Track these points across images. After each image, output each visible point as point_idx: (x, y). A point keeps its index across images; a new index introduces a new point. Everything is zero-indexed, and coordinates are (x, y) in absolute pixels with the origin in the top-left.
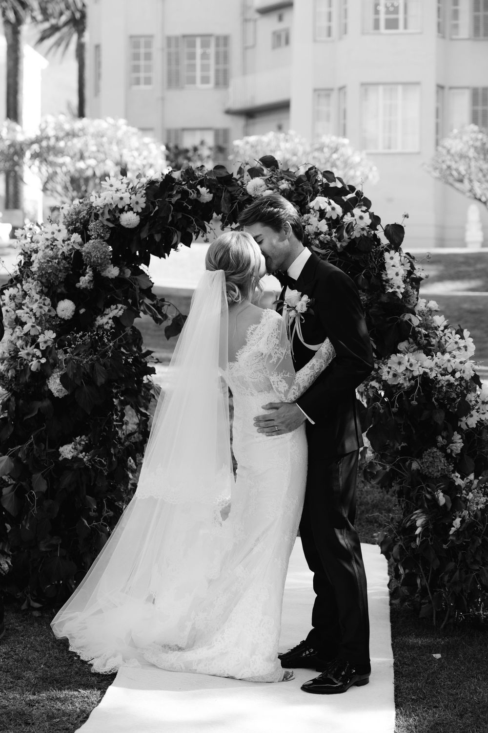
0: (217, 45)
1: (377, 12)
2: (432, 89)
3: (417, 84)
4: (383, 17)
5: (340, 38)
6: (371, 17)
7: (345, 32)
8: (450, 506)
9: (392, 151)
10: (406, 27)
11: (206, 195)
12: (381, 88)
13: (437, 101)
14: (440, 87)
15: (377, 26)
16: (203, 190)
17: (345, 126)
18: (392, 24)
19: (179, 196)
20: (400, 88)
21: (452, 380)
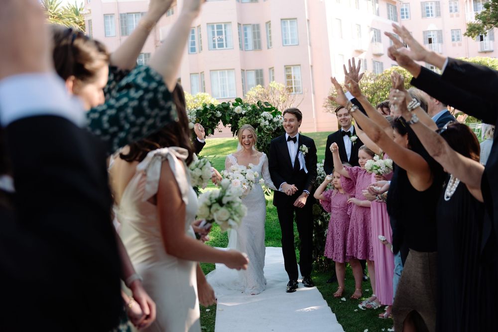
0: (145, 57)
1: (214, 41)
2: (240, 71)
3: (233, 69)
4: (217, 43)
5: (200, 52)
6: (212, 43)
7: (202, 50)
8: (323, 226)
9: (225, 97)
10: (226, 47)
11: (219, 114)
12: (218, 72)
13: (242, 76)
14: (243, 70)
15: (214, 47)
16: (218, 112)
17: (204, 88)
18: (221, 45)
19: (211, 115)
20: (226, 71)
21: (320, 177)
